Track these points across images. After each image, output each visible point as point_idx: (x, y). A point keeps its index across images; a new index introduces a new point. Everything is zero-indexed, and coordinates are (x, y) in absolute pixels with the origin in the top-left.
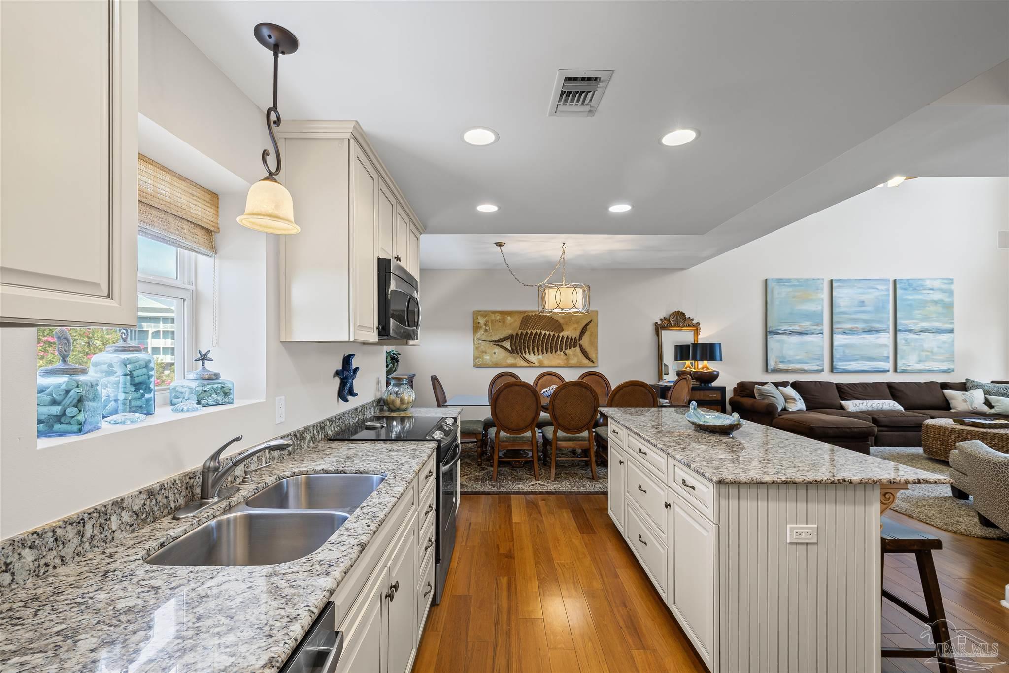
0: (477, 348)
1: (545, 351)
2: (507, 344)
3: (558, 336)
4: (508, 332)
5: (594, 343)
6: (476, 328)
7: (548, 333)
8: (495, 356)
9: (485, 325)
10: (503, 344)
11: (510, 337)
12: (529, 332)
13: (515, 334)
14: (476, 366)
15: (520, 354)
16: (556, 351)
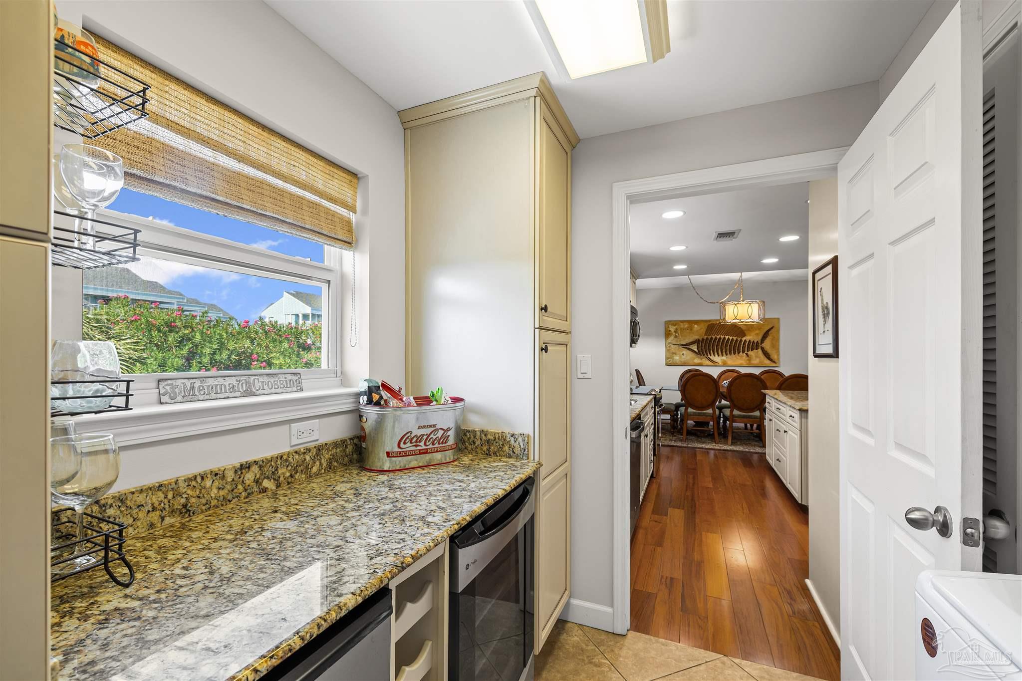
0: (668, 351)
1: (728, 352)
2: (695, 348)
3: (741, 341)
4: (696, 337)
5: (776, 345)
6: (667, 334)
7: (731, 338)
8: (683, 357)
9: (675, 332)
10: (691, 347)
11: (696, 342)
12: (714, 337)
13: (701, 339)
14: (667, 365)
15: (706, 356)
16: (739, 353)
